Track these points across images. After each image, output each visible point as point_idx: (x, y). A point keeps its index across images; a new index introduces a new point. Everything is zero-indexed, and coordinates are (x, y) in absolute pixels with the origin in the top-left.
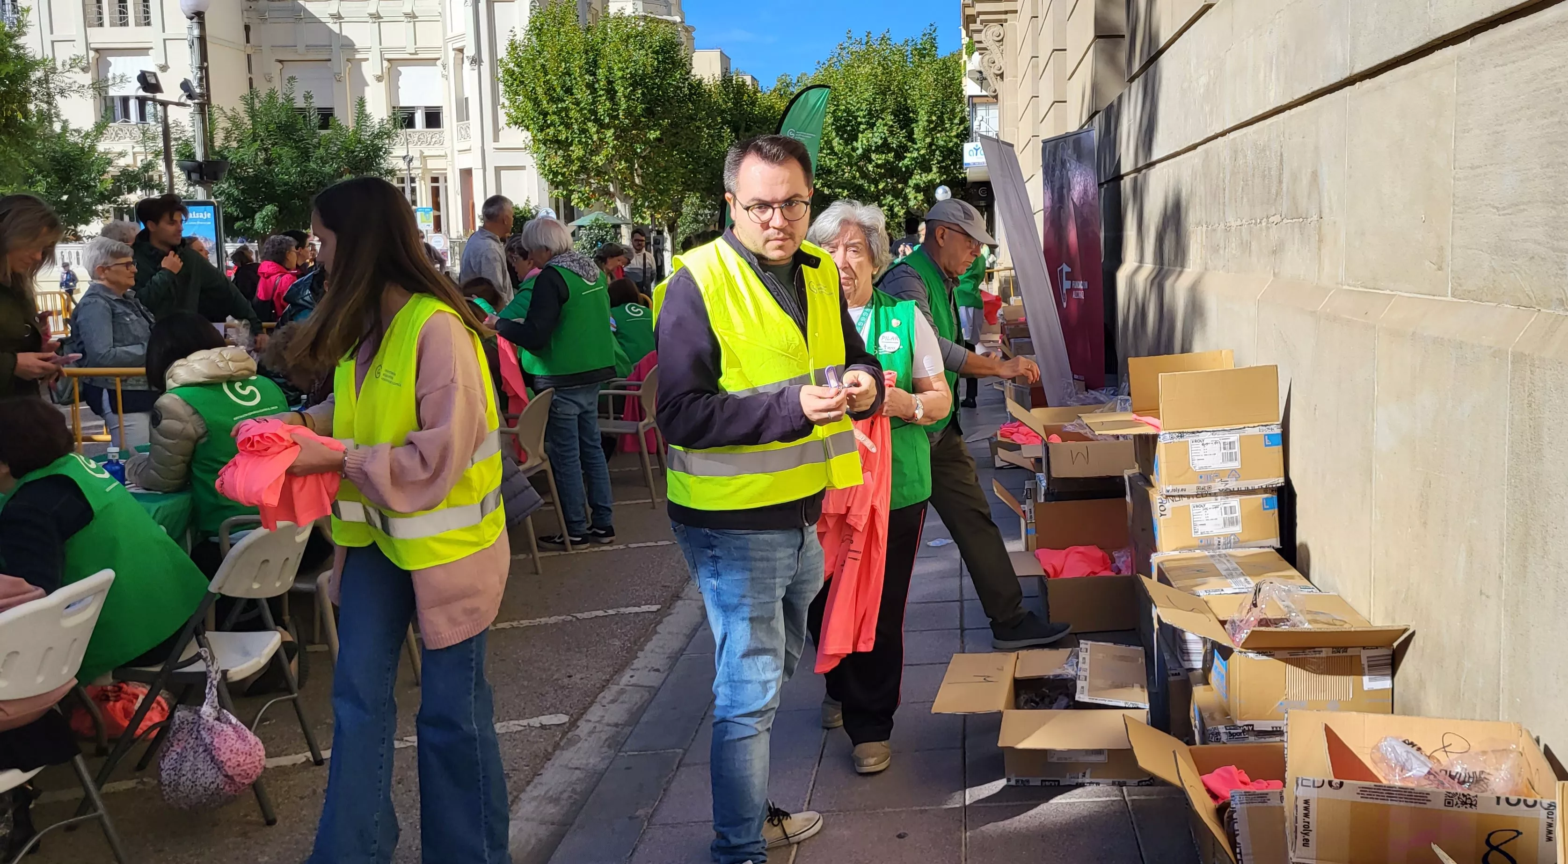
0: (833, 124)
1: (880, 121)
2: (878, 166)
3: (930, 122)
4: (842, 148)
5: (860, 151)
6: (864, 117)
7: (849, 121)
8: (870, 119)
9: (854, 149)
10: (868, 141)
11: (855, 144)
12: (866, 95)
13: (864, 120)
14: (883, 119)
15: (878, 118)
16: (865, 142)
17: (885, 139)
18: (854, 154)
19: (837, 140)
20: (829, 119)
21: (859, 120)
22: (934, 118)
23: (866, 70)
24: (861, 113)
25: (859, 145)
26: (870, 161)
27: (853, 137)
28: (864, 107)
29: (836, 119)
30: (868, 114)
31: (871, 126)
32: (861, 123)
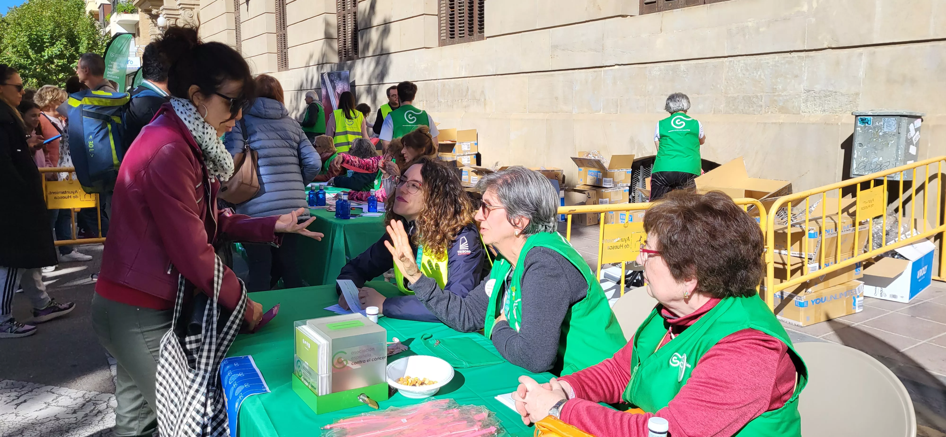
0: (28, 42)
1: (59, 42)
2: (57, 66)
3: (88, 44)
4: (35, 56)
5: (46, 57)
6: (48, 39)
7: (38, 41)
8: (53, 40)
9: (42, 56)
10: (52, 53)
11: (43, 53)
12: (49, 27)
13: (48, 41)
14: (60, 41)
15: (57, 40)
16: (50, 53)
17: (62, 51)
18: (43, 59)
19: (30, 50)
20: (26, 39)
21: (45, 40)
22: (91, 42)
23: (49, 14)
24: (46, 37)
25: (46, 55)
26: (53, 63)
27: (40, 50)
28: (48, 33)
29: (30, 39)
30: (50, 38)
31: (52, 44)
32: (45, 42)
